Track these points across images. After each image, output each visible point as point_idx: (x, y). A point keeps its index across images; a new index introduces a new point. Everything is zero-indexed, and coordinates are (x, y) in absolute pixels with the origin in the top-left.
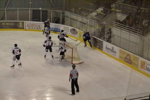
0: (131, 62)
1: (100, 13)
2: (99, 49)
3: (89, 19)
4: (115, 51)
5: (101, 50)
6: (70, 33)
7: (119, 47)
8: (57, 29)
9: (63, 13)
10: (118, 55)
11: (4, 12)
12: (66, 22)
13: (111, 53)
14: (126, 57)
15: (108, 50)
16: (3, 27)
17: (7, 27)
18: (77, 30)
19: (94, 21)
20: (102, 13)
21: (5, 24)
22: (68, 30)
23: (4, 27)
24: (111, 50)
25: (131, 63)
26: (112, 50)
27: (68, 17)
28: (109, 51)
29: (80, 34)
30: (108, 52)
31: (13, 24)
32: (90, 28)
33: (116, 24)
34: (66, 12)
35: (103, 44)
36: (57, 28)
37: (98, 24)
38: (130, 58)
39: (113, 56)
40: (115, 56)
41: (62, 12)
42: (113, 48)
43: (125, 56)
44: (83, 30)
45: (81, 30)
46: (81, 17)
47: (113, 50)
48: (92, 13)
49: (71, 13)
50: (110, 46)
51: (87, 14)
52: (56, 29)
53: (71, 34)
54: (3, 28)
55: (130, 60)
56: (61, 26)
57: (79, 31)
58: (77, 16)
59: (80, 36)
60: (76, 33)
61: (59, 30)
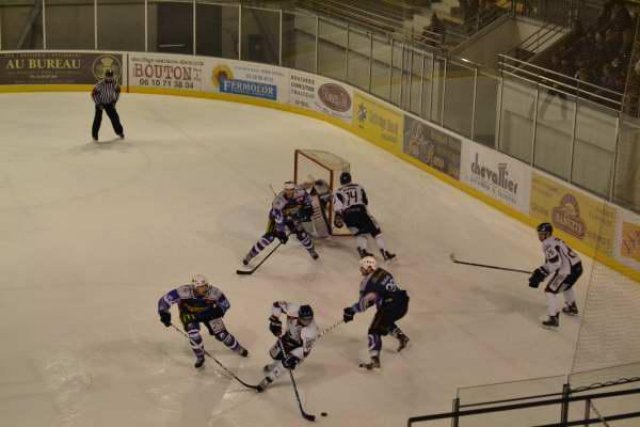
0: (584, 228)
1: (449, 18)
2: (445, 170)
3: (402, 45)
4: (511, 183)
5: (452, 176)
6: (316, 104)
7: (528, 163)
8: (263, 85)
9: (289, 18)
10: (523, 199)
11: (36, 12)
12: (299, 57)
13: (496, 191)
14: (558, 205)
15: (483, 176)
16: (32, 76)
17: (48, 77)
18: (350, 90)
19: (419, 54)
20: (456, 20)
21: (42, 63)
22: (312, 89)
23: (38, 77)
24: (495, 175)
25: (583, 235)
26: (500, 178)
27: (312, 37)
28: (488, 181)
29: (362, 107)
30: (481, 189)
32: (404, 82)
33: (517, 65)
34: (301, 15)
35: (459, 153)
36: (263, 82)
37: (437, 64)
38: (577, 210)
39: (505, 202)
40: (513, 201)
41: (286, 12)
42: (503, 169)
43: (555, 201)
44: (373, 91)
45: (366, 91)
46: (367, 36)
47: (506, 177)
48: (412, 18)
49: (323, 18)
50: (490, 158)
51: (390, 23)
52: (256, 84)
53: (324, 106)
54: (31, 79)
55: (577, 219)
56: (280, 74)
57: (357, 95)
58: (350, 31)
59: (363, 116)
60: (345, 102)
61: (271, 91)
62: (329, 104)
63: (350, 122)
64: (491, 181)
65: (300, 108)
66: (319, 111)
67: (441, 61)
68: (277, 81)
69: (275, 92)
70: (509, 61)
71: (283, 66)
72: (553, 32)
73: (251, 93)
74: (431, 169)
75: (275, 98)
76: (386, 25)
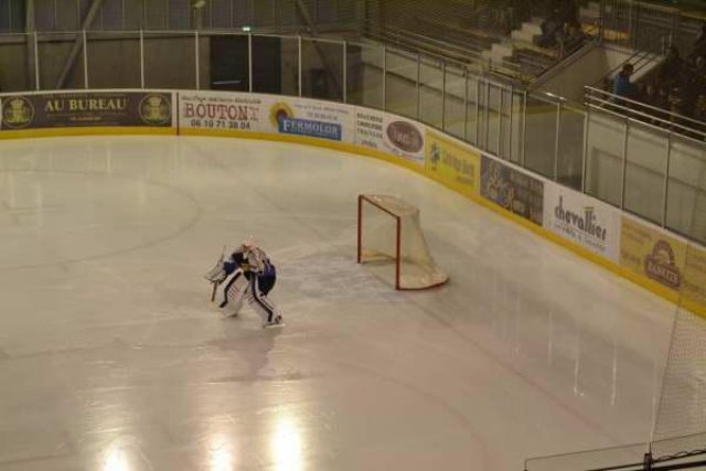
0: (679, 278)
1: (530, 47)
2: (527, 216)
3: (477, 78)
4: (599, 228)
5: (534, 222)
6: (385, 144)
7: (618, 207)
8: (325, 124)
9: (355, 50)
10: (612, 246)
11: (76, 48)
12: (367, 93)
13: (580, 238)
14: (651, 253)
15: (569, 221)
16: (74, 119)
17: (90, 119)
18: (422, 128)
19: (498, 88)
20: (537, 49)
21: (84, 105)
22: (379, 128)
23: (80, 119)
24: (581, 220)
25: (678, 285)
26: (587, 224)
27: (381, 70)
28: (573, 226)
29: (434, 148)
30: (565, 235)
31: (119, 106)
32: (481, 118)
33: (605, 97)
34: (367, 46)
35: (542, 197)
36: (326, 120)
37: (517, 99)
38: (672, 258)
39: (593, 250)
40: (603, 249)
41: (350, 43)
42: (589, 213)
43: (647, 248)
44: (446, 129)
45: (439, 129)
46: (440, 68)
47: (593, 222)
48: (489, 48)
49: (390, 49)
50: (576, 201)
51: (465, 53)
52: (319, 123)
53: (393, 146)
54: (72, 122)
55: (672, 267)
56: (346, 112)
57: (428, 134)
58: (420, 62)
59: (436, 157)
60: (416, 142)
61: (335, 130)
62: (399, 144)
63: (422, 163)
64: (576, 227)
65: (367, 149)
66: (388, 151)
67: (521, 95)
68: (342, 120)
69: (339, 132)
70: (596, 94)
71: (348, 102)
72: (645, 61)
73: (313, 134)
74: (511, 214)
75: (339, 138)
76: (462, 56)
